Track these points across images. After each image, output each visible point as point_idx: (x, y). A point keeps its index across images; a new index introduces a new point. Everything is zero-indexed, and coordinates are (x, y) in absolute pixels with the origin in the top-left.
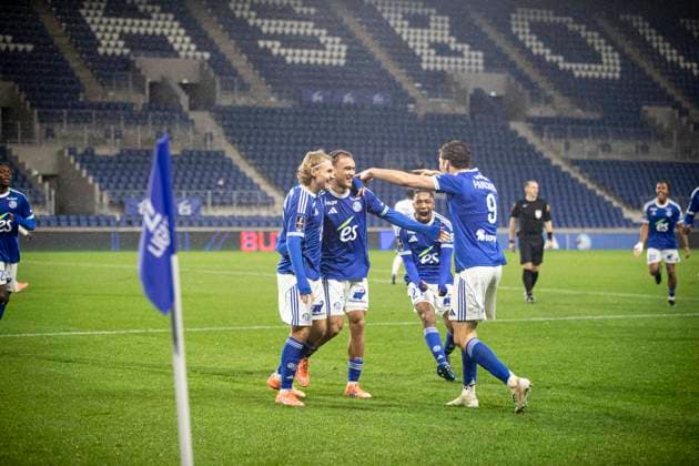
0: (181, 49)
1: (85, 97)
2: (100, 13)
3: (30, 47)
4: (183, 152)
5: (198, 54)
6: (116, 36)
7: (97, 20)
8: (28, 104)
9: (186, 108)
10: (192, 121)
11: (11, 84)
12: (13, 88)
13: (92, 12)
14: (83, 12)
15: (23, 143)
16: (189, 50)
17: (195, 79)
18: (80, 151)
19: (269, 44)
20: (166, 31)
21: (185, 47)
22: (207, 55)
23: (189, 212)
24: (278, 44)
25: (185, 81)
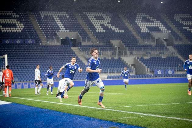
0: (163, 30)
1: (139, 44)
2: (140, 21)
3: (123, 31)
4: (167, 57)
5: (168, 31)
6: (145, 27)
7: (140, 23)
8: (125, 46)
9: (166, 46)
10: (168, 49)
11: (120, 41)
12: (120, 42)
13: (138, 21)
14: (136, 21)
15: (125, 56)
16: (165, 30)
17: (167, 38)
18: (140, 58)
19: (186, 28)
20: (158, 26)
21: (164, 29)
22: (170, 31)
23: (171, 73)
24: (188, 28)
25: (165, 39)
